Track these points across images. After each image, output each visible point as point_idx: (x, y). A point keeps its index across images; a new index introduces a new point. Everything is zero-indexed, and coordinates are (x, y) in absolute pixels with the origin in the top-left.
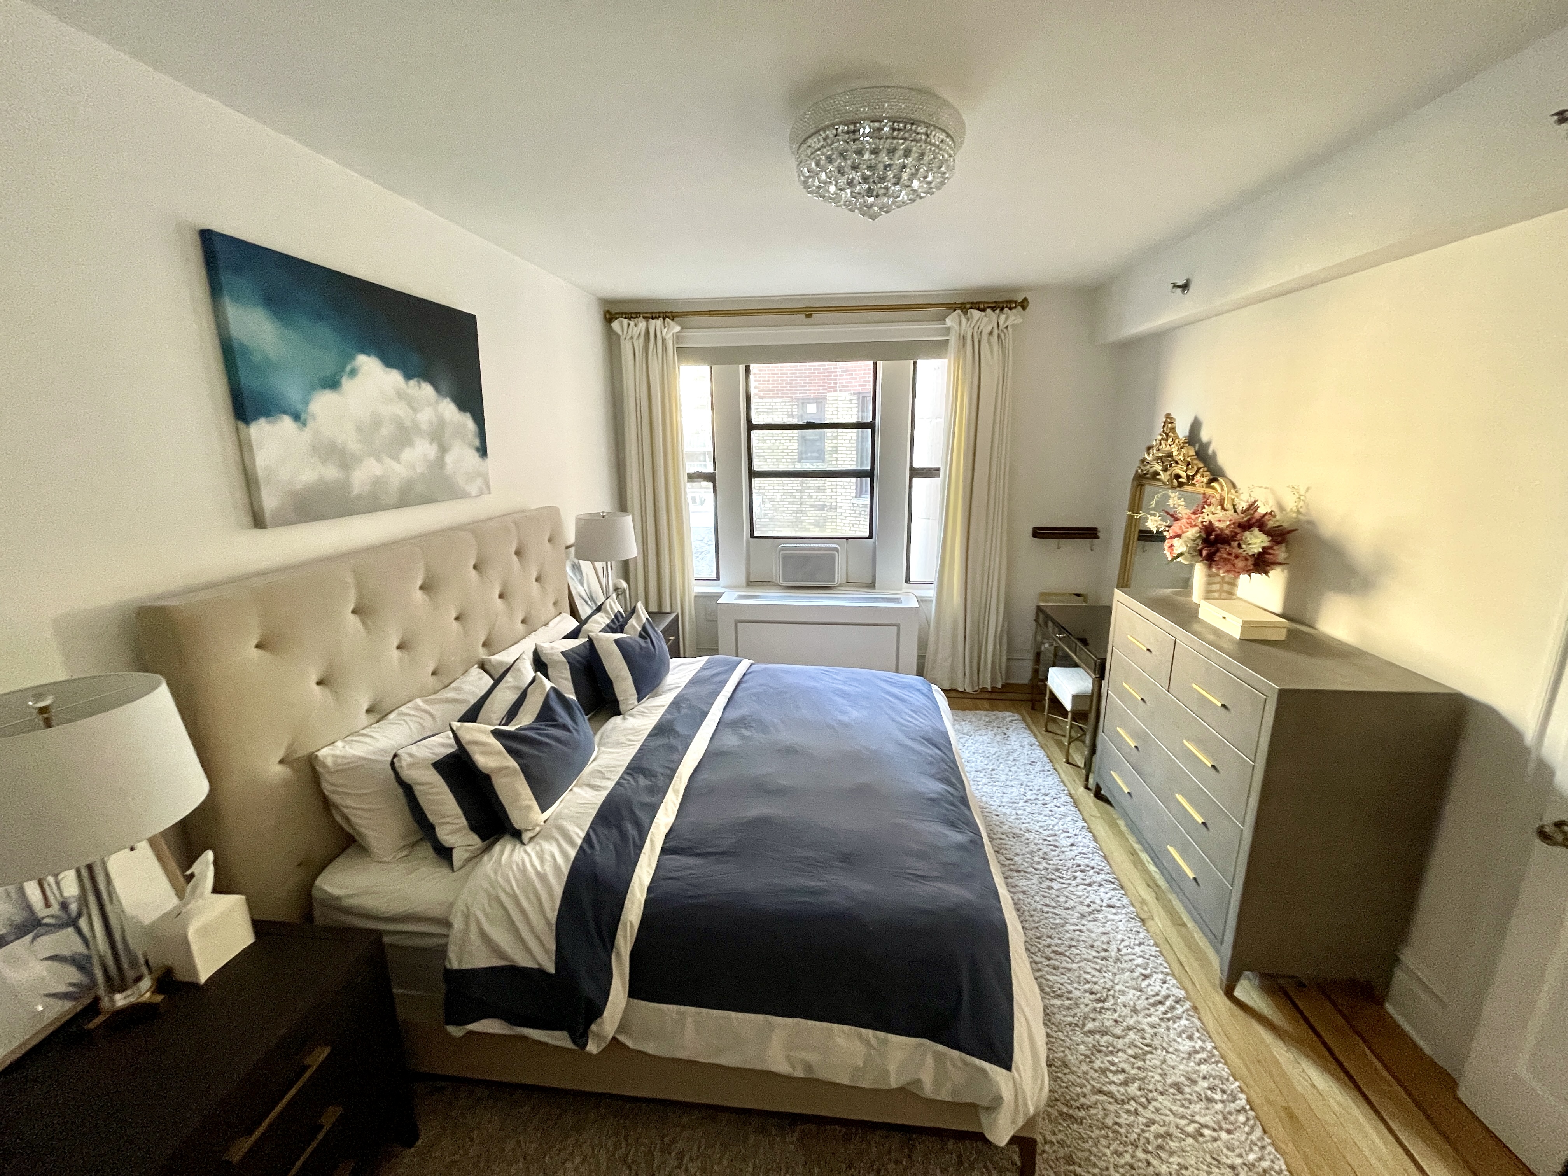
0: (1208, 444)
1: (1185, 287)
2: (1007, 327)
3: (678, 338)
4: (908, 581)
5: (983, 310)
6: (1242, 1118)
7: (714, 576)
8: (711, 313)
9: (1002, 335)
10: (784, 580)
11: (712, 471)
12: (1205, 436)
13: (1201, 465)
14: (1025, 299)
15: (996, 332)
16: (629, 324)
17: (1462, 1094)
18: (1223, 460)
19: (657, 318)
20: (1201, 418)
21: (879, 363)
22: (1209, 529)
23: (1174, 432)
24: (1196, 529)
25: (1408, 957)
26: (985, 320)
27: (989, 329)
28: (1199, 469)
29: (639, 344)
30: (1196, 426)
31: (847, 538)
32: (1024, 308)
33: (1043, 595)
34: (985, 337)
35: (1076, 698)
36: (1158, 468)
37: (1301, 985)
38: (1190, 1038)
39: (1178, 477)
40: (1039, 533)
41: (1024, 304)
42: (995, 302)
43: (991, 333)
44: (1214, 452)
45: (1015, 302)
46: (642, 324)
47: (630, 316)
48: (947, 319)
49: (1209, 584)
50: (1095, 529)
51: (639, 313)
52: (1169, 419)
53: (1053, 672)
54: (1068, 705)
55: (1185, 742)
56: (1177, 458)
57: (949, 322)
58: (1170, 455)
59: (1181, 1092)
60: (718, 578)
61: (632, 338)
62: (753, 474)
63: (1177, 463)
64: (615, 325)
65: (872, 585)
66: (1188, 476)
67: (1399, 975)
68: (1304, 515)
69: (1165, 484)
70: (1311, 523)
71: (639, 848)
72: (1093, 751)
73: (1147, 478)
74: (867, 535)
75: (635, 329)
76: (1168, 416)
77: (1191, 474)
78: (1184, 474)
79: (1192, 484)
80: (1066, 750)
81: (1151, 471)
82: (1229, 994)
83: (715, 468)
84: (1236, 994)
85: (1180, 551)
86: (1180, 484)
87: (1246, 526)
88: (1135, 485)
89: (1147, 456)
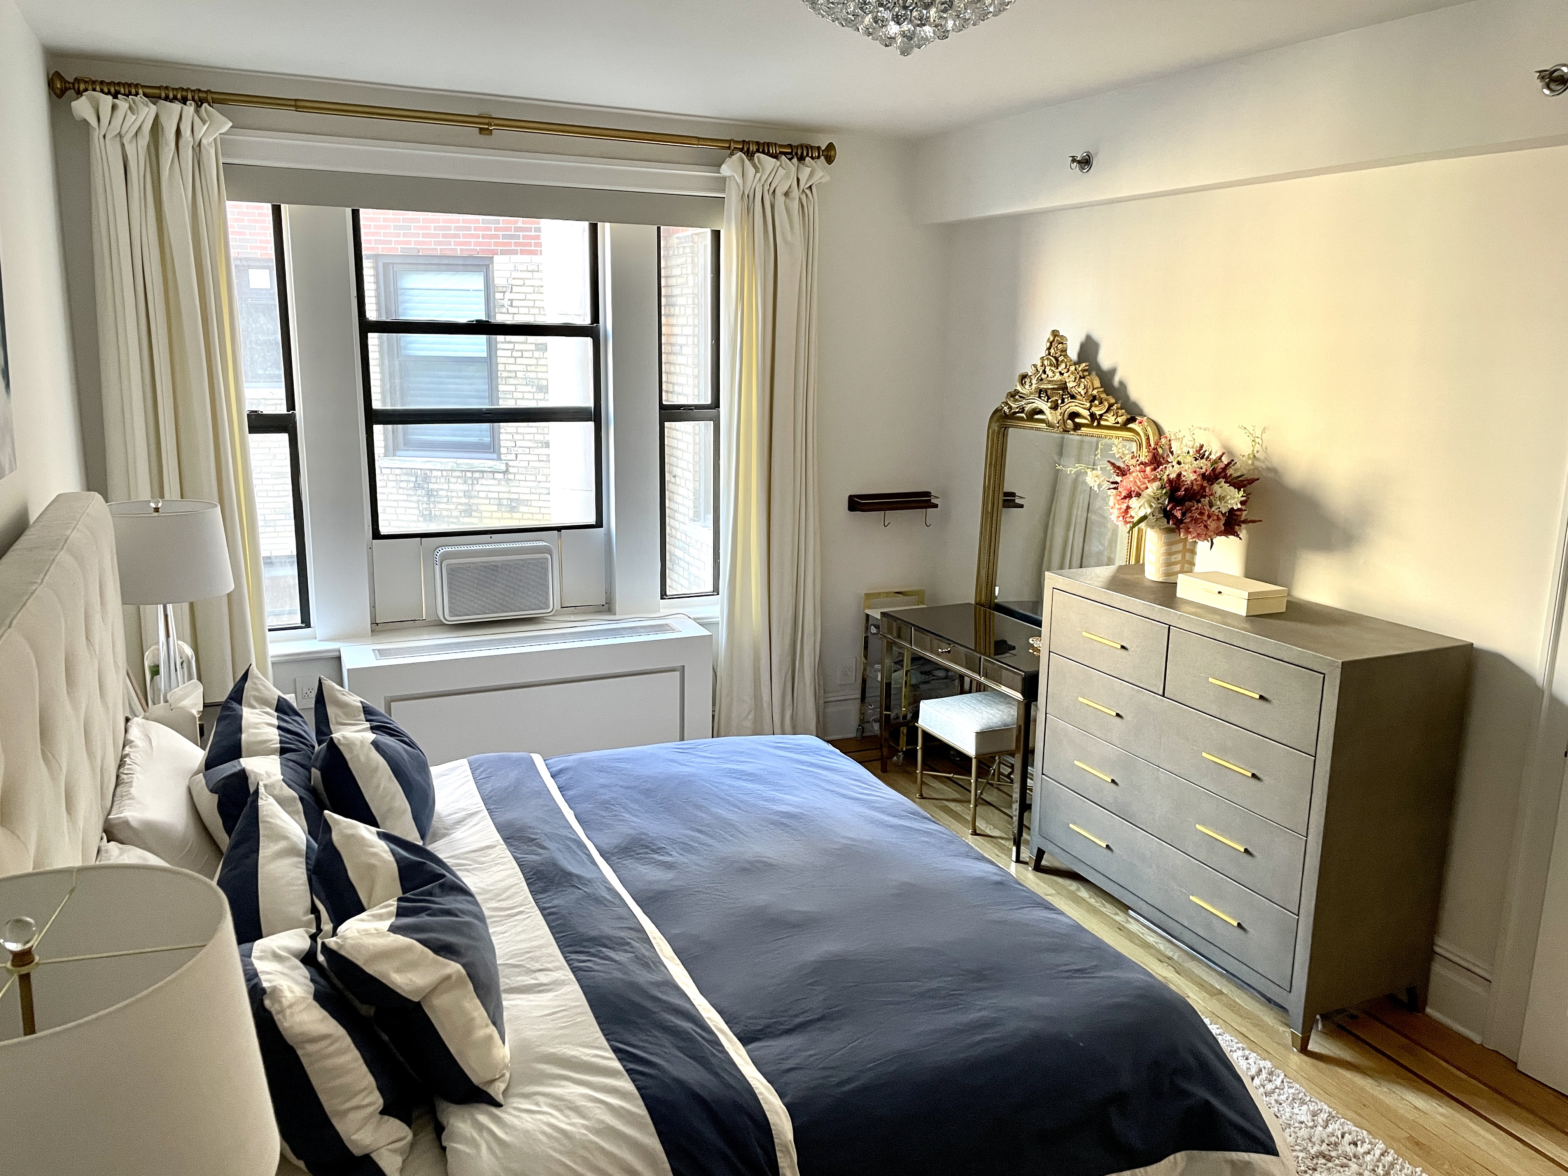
0: (1113, 372)
1: (1085, 162)
2: (810, 187)
3: (224, 143)
4: (663, 595)
5: (775, 156)
7: (297, 620)
8: (297, 105)
9: (804, 197)
10: (452, 613)
11: (282, 409)
12: (1105, 360)
13: (1112, 401)
14: (831, 146)
15: (795, 193)
16: (114, 107)
18: (1135, 393)
19: (184, 101)
20: (1096, 336)
21: (606, 230)
22: (1174, 485)
23: (1066, 356)
24: (1157, 484)
25: (1443, 946)
26: (781, 172)
27: (786, 189)
28: (1111, 406)
29: (137, 152)
30: (1089, 349)
31: (559, 529)
32: (830, 160)
33: (870, 598)
34: (780, 199)
35: (983, 736)
36: (1044, 406)
37: (1353, 1017)
38: (1303, 1103)
39: (1074, 415)
40: (857, 503)
41: (829, 154)
42: (790, 146)
43: (786, 194)
44: (1121, 383)
45: (819, 148)
46: (147, 111)
47: (117, 89)
48: (724, 166)
50: (927, 494)
51: (136, 86)
52: (1057, 338)
53: (926, 706)
54: (969, 748)
55: (1204, 755)
56: (1074, 391)
57: (726, 170)
58: (1064, 387)
59: (1329, 1159)
60: (306, 621)
61: (120, 135)
62: (374, 417)
63: (1073, 397)
64: (82, 107)
65: (607, 607)
66: (1092, 415)
67: (1438, 968)
68: (1263, 462)
69: (1049, 425)
70: (1274, 470)
72: (1025, 807)
73: (1022, 419)
74: (592, 520)
75: (131, 118)
76: (1055, 333)
77: (1098, 412)
78: (1086, 413)
79: (1099, 426)
80: (969, 818)
81: (1028, 408)
82: (1304, 1050)
83: (291, 405)
84: (1310, 1047)
85: (1141, 514)
86: (1077, 427)
87: (1212, 477)
88: (995, 427)
89: (1019, 388)
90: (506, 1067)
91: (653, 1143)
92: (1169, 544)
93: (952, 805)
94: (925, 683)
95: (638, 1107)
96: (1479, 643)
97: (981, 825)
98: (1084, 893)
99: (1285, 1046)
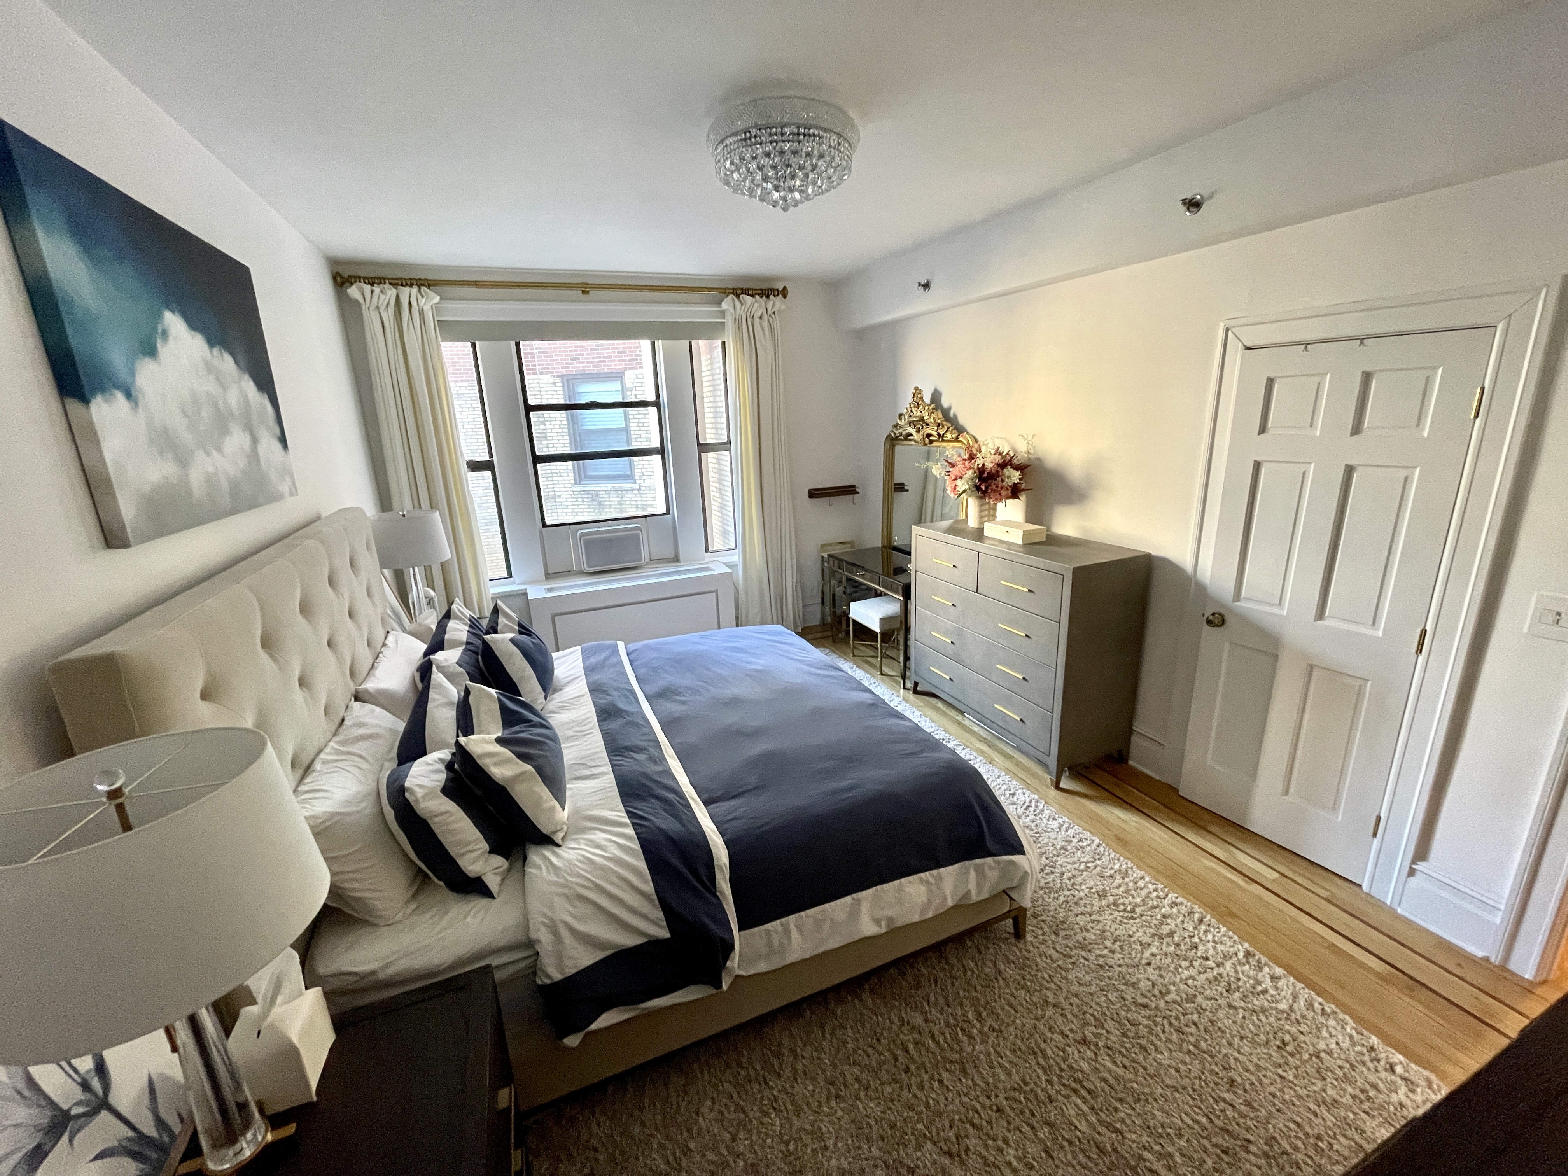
0: (949, 409)
1: (926, 286)
2: (774, 313)
3: (436, 309)
4: (707, 551)
5: (752, 296)
6: (1102, 849)
7: (505, 575)
8: (476, 284)
9: (771, 320)
10: (588, 566)
11: (487, 458)
12: (945, 403)
13: (949, 425)
14: (785, 288)
15: (766, 317)
16: (372, 292)
17: (1181, 793)
18: (962, 421)
19: (411, 285)
20: (940, 389)
21: (659, 344)
22: (981, 470)
23: (923, 401)
24: (971, 471)
25: (1138, 727)
26: (756, 305)
27: (760, 314)
28: (948, 428)
29: (388, 316)
30: (936, 397)
31: (646, 517)
32: (785, 296)
33: (823, 546)
34: (757, 321)
35: (883, 621)
36: (912, 431)
37: (1087, 767)
38: (1054, 819)
39: (929, 435)
40: (814, 494)
41: (784, 293)
42: (761, 290)
43: (761, 318)
44: (954, 415)
45: (778, 290)
46: (391, 292)
47: (372, 281)
48: (723, 303)
49: (981, 511)
50: (854, 486)
51: (384, 279)
52: (917, 391)
53: (853, 605)
54: (876, 627)
55: (1000, 625)
56: (928, 421)
57: (724, 305)
58: (922, 419)
59: (1066, 850)
60: (510, 575)
61: (378, 307)
62: (537, 459)
63: (928, 425)
64: (353, 291)
65: (676, 559)
66: (939, 434)
67: (1135, 739)
68: (1033, 455)
69: (916, 442)
70: (1039, 459)
71: (689, 806)
72: (907, 658)
73: (901, 440)
74: (664, 511)
75: (382, 297)
76: (916, 388)
77: (942, 432)
78: (935, 434)
79: (943, 441)
80: (878, 665)
81: (904, 433)
82: (1057, 787)
83: (491, 456)
84: (1061, 786)
85: (963, 489)
86: (931, 442)
87: (1003, 465)
88: (888, 446)
89: (899, 422)
90: (565, 823)
91: (642, 865)
92: (981, 505)
93: (870, 659)
94: (855, 592)
95: (636, 844)
96: (1154, 553)
97: (886, 670)
98: (940, 705)
99: (1047, 787)
